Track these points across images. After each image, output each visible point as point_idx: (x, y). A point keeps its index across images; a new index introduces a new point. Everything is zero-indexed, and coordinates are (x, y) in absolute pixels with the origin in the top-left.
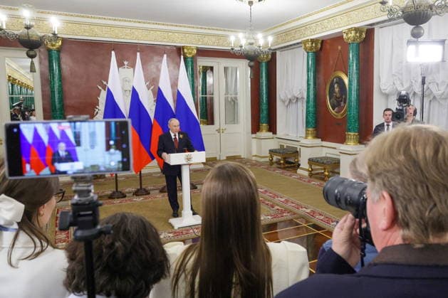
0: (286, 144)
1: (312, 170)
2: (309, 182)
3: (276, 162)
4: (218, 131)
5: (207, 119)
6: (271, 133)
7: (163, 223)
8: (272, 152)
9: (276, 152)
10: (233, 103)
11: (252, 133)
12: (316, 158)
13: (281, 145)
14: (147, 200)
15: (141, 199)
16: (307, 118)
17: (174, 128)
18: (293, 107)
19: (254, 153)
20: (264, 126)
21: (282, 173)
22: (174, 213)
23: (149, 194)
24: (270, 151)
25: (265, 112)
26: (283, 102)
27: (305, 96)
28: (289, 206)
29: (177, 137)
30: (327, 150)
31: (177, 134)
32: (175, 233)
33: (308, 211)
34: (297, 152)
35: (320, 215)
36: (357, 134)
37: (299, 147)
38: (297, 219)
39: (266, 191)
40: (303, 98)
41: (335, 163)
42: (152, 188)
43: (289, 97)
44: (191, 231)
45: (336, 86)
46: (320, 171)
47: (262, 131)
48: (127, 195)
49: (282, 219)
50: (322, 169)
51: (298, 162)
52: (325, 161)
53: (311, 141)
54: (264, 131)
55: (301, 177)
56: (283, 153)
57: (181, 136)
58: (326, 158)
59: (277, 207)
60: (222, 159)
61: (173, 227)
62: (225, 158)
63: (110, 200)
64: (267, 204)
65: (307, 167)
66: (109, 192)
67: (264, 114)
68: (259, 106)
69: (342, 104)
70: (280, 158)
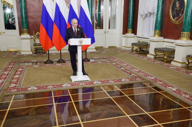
0: (142, 40)
1: (156, 55)
2: (154, 61)
3: (135, 50)
4: (105, 32)
5: (100, 27)
6: (134, 34)
7: (67, 78)
8: (133, 44)
9: (135, 44)
10: (114, 18)
11: (123, 34)
12: (159, 48)
13: (138, 41)
14: (63, 66)
15: (60, 64)
16: (156, 24)
17: (74, 25)
18: (147, 19)
19: (124, 45)
20: (130, 30)
21: (138, 56)
22: (74, 73)
23: (65, 62)
24: (132, 44)
25: (131, 22)
26: (142, 16)
27: (156, 12)
28: (141, 74)
29: (76, 30)
30: (167, 43)
31: (76, 28)
32: (72, 84)
33: (153, 78)
34: (148, 45)
35: (160, 81)
36: (189, 33)
37: (149, 42)
38: (145, 82)
39: (128, 65)
40: (154, 13)
41: (172, 51)
42: (67, 59)
43: (146, 13)
44: (81, 84)
45: (177, 3)
46: (161, 56)
47: (128, 33)
48: (54, 62)
49: (136, 82)
50: (162, 55)
51: (148, 50)
52: (165, 50)
53: (157, 38)
54: (130, 33)
55: (149, 59)
56: (139, 45)
57: (78, 29)
58: (166, 48)
59: (133, 74)
60: (106, 47)
61: (72, 81)
62: (108, 47)
63: (45, 64)
64: (127, 72)
65: (153, 53)
66: (45, 60)
67: (130, 23)
68: (128, 19)
69: (180, 14)
70: (137, 48)
